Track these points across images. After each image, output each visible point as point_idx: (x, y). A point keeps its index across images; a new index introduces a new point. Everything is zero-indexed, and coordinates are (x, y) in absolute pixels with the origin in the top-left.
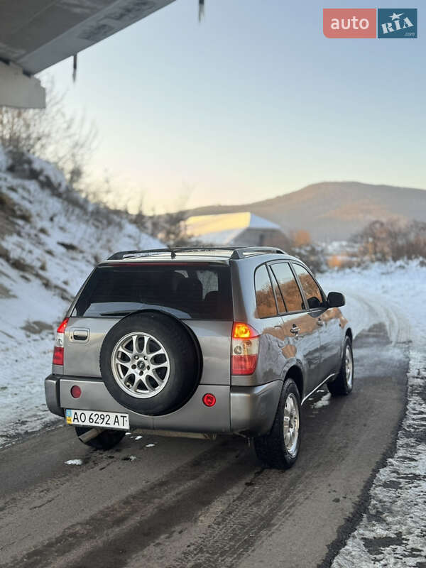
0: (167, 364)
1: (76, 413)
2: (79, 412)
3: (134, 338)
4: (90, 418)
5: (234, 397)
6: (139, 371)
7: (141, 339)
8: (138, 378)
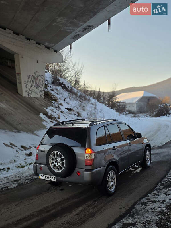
0: (64, 162)
1: (41, 175)
2: (42, 175)
3: (55, 153)
4: (45, 177)
5: (85, 173)
6: (57, 164)
7: (57, 153)
8: (56, 165)
